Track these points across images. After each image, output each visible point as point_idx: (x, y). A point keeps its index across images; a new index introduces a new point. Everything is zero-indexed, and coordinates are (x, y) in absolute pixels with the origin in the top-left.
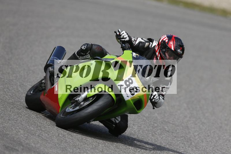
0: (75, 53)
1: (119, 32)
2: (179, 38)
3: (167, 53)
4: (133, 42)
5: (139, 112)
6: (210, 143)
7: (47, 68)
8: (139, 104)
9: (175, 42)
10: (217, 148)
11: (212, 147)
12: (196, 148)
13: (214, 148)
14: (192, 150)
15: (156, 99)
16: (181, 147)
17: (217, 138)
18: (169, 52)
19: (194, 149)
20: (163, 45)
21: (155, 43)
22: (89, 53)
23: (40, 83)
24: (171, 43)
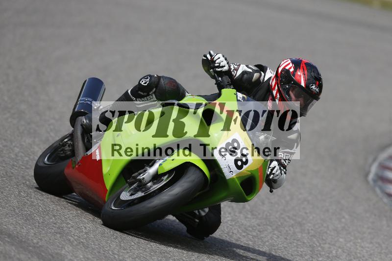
0: (127, 92)
1: (211, 55)
2: (314, 65)
3: (292, 92)
4: (233, 73)
5: (249, 199)
6: (276, 206)
7: (76, 119)
8: (249, 185)
9: (306, 72)
10: (288, 214)
11: (279, 213)
12: (253, 215)
13: (282, 214)
14: (246, 218)
15: (275, 175)
16: (227, 213)
17: (288, 198)
18: (296, 90)
19: (249, 216)
20: (285, 78)
21: (269, 74)
22: (154, 93)
23: (61, 144)
24: (299, 73)
